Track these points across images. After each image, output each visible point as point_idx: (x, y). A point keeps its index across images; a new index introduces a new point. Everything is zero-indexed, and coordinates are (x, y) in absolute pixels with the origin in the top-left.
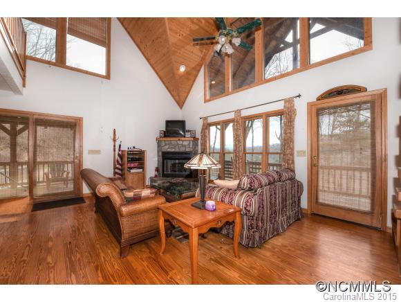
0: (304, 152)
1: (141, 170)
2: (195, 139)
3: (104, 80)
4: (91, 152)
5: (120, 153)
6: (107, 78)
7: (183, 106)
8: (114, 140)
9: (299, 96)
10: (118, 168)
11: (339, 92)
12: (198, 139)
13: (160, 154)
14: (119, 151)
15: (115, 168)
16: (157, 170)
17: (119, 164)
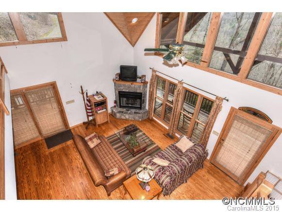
0: (218, 134)
1: (105, 110)
2: (145, 83)
3: (63, 43)
4: (68, 103)
5: (88, 98)
6: (64, 41)
7: (134, 45)
8: (83, 93)
9: (227, 100)
10: (88, 109)
11: (255, 113)
12: (147, 83)
13: (117, 93)
14: (87, 97)
15: (86, 109)
16: (115, 102)
17: (88, 106)
